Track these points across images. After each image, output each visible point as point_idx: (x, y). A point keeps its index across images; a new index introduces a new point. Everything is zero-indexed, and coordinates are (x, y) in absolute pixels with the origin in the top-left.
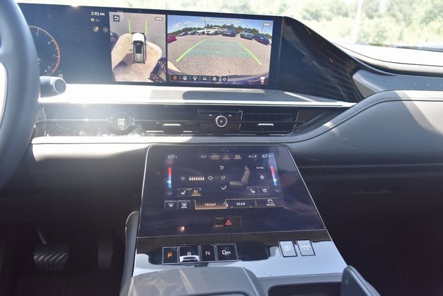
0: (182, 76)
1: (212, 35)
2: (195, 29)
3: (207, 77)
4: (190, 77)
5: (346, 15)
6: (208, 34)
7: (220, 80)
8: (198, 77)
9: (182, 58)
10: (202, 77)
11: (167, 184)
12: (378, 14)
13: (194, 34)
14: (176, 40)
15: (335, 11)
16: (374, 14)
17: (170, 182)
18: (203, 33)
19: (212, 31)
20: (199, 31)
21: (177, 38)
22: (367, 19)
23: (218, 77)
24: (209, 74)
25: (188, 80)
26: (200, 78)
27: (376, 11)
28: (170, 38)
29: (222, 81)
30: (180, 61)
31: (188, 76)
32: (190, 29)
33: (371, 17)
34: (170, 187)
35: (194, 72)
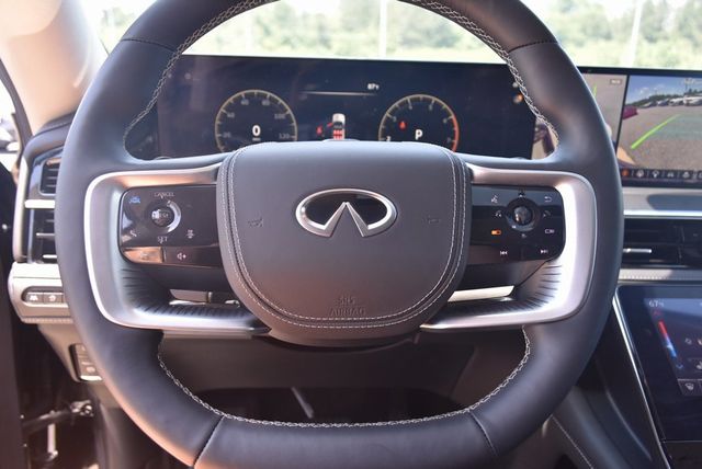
0: (636, 171)
1: (693, 105)
2: (669, 96)
3: (675, 172)
4: (647, 173)
5: (608, 37)
6: (688, 105)
7: (695, 176)
8: (661, 171)
9: (641, 144)
10: (667, 172)
11: (668, 350)
12: (661, 34)
13: (666, 104)
14: (636, 114)
15: (590, 31)
16: (655, 35)
17: (670, 346)
18: (681, 103)
19: (694, 99)
20: (675, 100)
21: (639, 111)
22: (645, 43)
23: (691, 173)
24: (679, 168)
25: (644, 176)
26: (663, 173)
27: (660, 29)
28: (628, 112)
29: (698, 178)
30: (637, 147)
31: (645, 171)
32: (661, 98)
33: (651, 40)
34: (675, 355)
35: (654, 163)
